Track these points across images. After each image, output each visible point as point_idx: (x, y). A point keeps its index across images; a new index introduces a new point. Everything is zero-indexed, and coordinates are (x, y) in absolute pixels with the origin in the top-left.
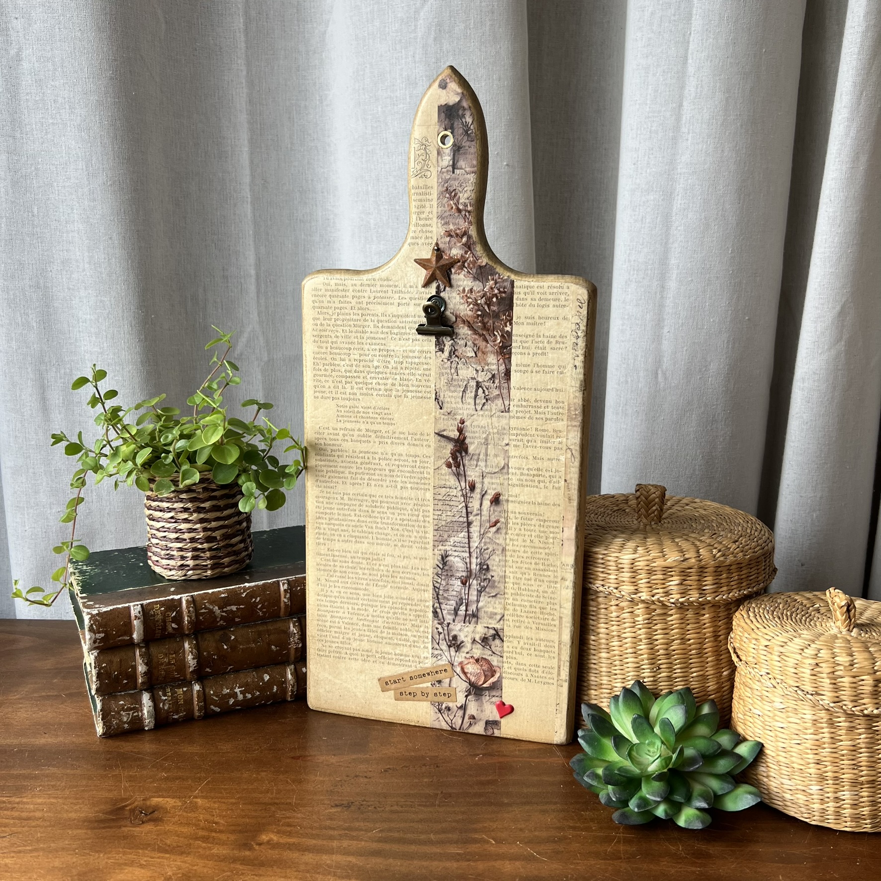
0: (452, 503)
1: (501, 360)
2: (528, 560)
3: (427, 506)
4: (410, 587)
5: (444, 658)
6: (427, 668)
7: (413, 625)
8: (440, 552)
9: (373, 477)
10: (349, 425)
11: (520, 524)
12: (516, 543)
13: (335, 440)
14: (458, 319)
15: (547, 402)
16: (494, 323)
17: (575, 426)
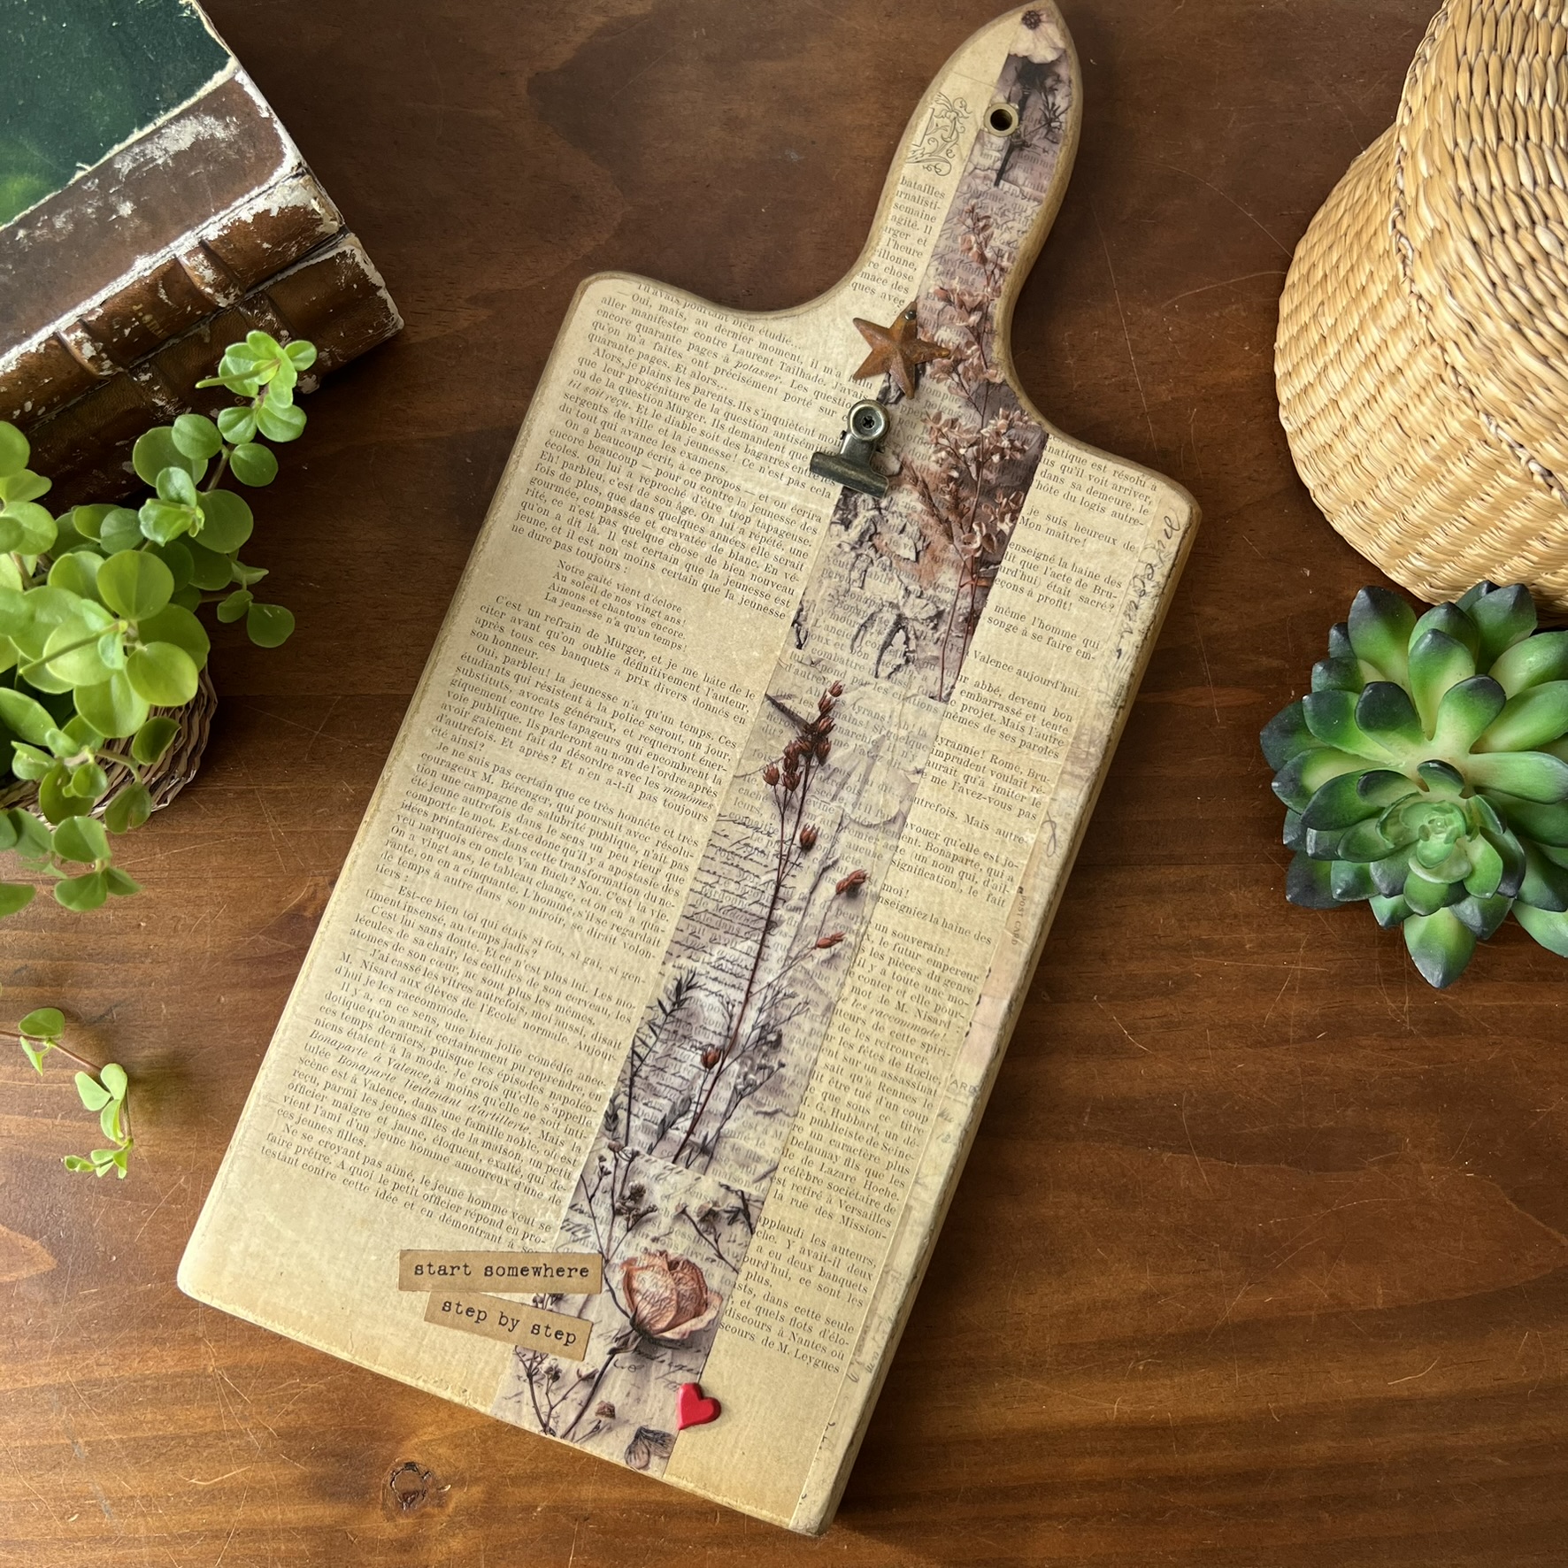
0: (747, 865)
1: (968, 587)
2: (879, 1050)
3: (687, 854)
4: (573, 1038)
5: (593, 1238)
6: (539, 1255)
7: (544, 1135)
8: (677, 973)
9: (583, 751)
10: (570, 617)
11: (887, 959)
12: (863, 1000)
14: (905, 471)
15: (1036, 706)
16: (978, 505)
17: (1079, 777)
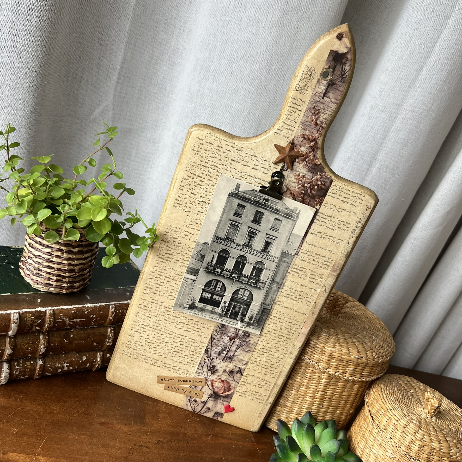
2: (275, 338)
4: (196, 333)
5: (203, 375)
6: (190, 378)
7: (190, 354)
10: (191, 230)
11: (278, 318)
12: (271, 327)
13: (178, 236)
14: (288, 191)
15: (323, 257)
16: (310, 201)
17: (334, 275)
